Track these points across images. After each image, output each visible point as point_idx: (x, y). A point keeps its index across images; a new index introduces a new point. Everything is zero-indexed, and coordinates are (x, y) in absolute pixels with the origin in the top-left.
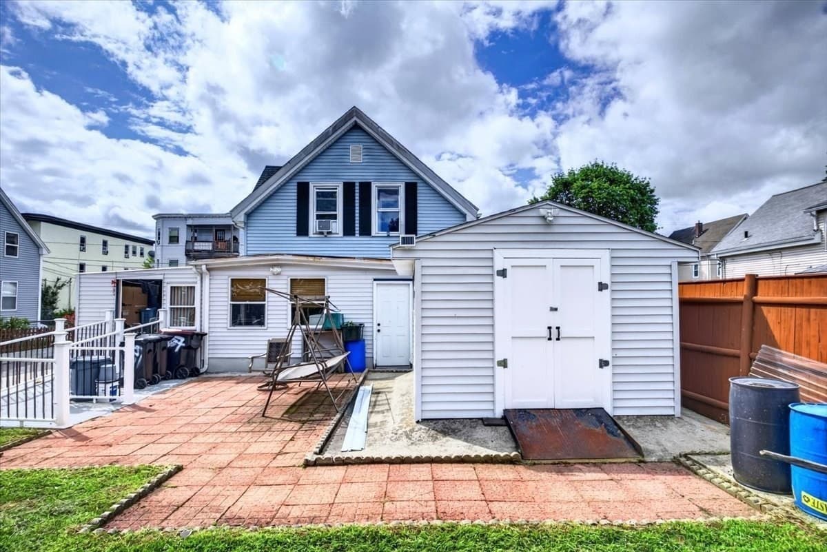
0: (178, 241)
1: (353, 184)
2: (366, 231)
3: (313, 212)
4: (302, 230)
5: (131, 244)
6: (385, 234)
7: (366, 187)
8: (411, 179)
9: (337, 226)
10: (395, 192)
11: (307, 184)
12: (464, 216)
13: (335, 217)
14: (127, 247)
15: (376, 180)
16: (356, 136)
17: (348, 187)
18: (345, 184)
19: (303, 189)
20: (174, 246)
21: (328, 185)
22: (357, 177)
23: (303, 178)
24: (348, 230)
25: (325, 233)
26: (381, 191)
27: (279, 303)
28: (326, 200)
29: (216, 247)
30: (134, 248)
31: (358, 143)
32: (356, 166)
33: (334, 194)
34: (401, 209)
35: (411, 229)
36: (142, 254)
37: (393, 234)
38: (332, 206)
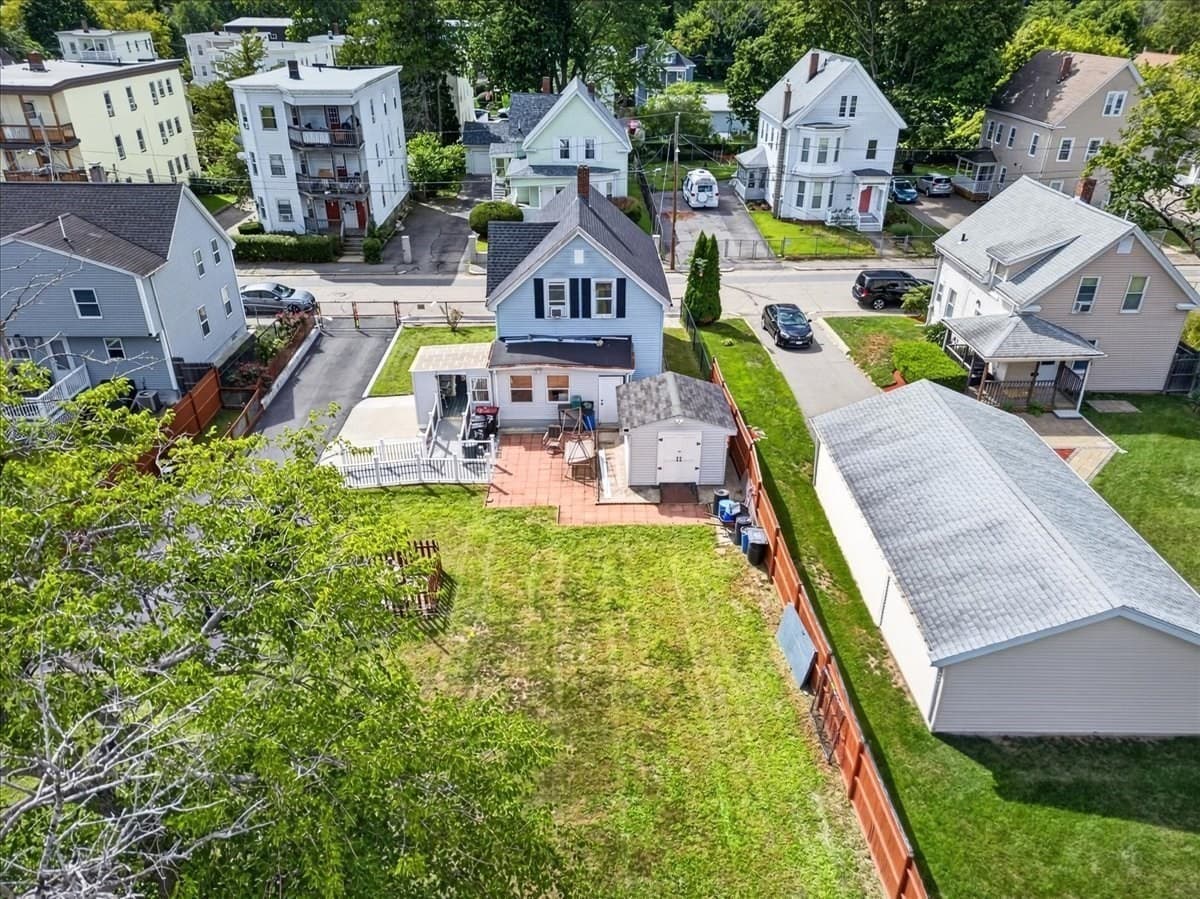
0: (275, 126)
1: (577, 280)
2: (587, 314)
3: (547, 300)
4: (540, 313)
5: (155, 77)
6: (600, 316)
7: (587, 282)
8: (622, 276)
9: (566, 309)
10: (609, 285)
11: (541, 280)
12: (660, 305)
13: (563, 304)
14: (152, 86)
15: (595, 277)
16: (578, 243)
17: (574, 282)
18: (571, 280)
19: (539, 284)
20: (271, 133)
21: (557, 281)
22: (580, 275)
23: (538, 276)
24: (574, 314)
25: (557, 315)
26: (599, 286)
27: (540, 389)
28: (557, 292)
29: (333, 137)
30: (160, 83)
31: (580, 248)
32: (578, 267)
33: (563, 287)
34: (614, 298)
35: (621, 313)
36: (170, 89)
37: (608, 316)
38: (561, 296)
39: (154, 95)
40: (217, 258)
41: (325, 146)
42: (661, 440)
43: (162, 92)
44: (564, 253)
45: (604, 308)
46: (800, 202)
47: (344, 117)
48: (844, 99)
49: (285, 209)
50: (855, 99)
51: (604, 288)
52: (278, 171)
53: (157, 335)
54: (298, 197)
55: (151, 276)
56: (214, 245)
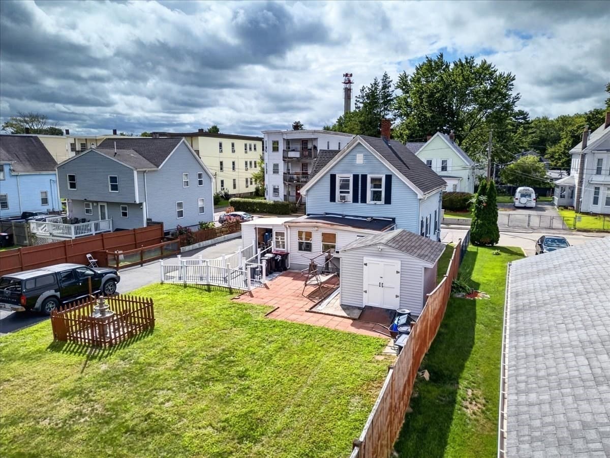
0: (278, 150)
1: (358, 175)
2: (364, 200)
3: (338, 190)
4: (333, 199)
5: (248, 142)
6: (373, 202)
7: (364, 177)
8: (389, 173)
9: (350, 197)
10: (380, 180)
11: (335, 175)
13: (348, 192)
14: (246, 145)
15: (370, 173)
16: (359, 149)
17: (356, 177)
18: (354, 175)
19: (333, 178)
20: (275, 153)
21: (345, 175)
22: (360, 172)
23: (333, 172)
24: (355, 200)
25: (344, 200)
26: (373, 180)
27: (317, 243)
28: (345, 184)
29: (302, 155)
30: (250, 145)
31: (361, 152)
32: (360, 166)
33: (348, 181)
34: (383, 189)
35: (388, 201)
36: (255, 149)
37: (378, 202)
38: (347, 186)
39: (246, 149)
40: (200, 183)
41: (297, 158)
42: (366, 264)
43: (250, 149)
44: (349, 157)
45: (376, 196)
46: (596, 201)
47: (310, 146)
49: (276, 190)
51: (376, 182)
52: (276, 171)
53: (141, 204)
54: (283, 185)
55: (144, 172)
56: (200, 176)
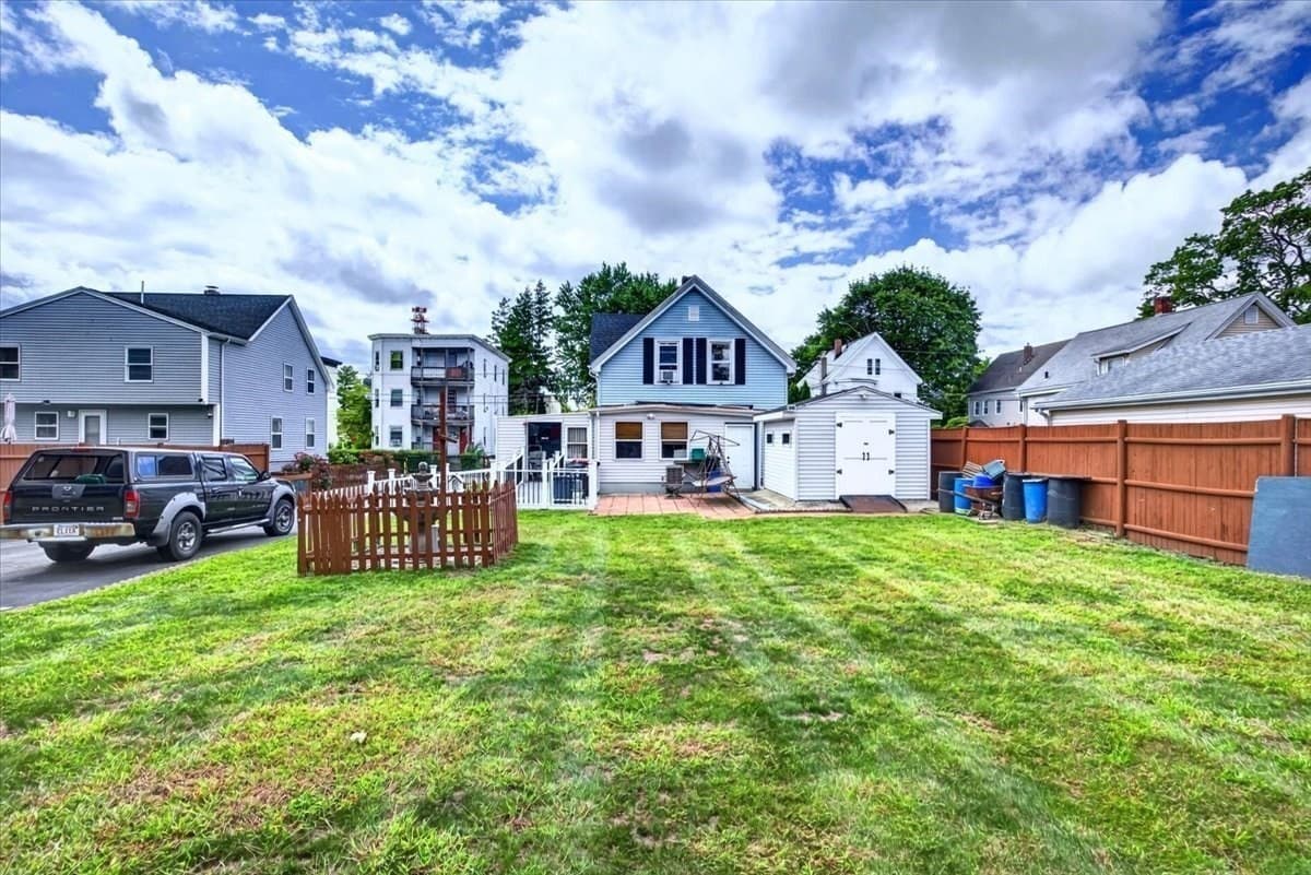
0: (401, 367)
1: (691, 340)
2: (702, 380)
3: (657, 363)
4: (648, 378)
6: (718, 382)
7: (702, 343)
8: (741, 336)
9: (678, 375)
10: (726, 347)
11: (652, 340)
12: (785, 367)
13: (675, 368)
15: (711, 337)
16: (696, 298)
17: (687, 343)
18: (684, 340)
19: (649, 344)
20: (396, 372)
21: (668, 340)
22: (695, 334)
23: (648, 335)
24: (687, 380)
25: (668, 380)
26: (714, 346)
28: (668, 354)
29: (447, 374)
31: (696, 304)
32: (693, 324)
33: (675, 349)
34: (732, 362)
35: (740, 379)
37: (724, 383)
38: (674, 358)
40: (311, 388)
41: (440, 380)
42: (840, 425)
44: (677, 310)
45: (720, 374)
48: (870, 361)
49: (396, 435)
50: (878, 361)
51: (721, 351)
52: (397, 402)
53: (210, 407)
54: (410, 425)
55: (222, 341)
56: (310, 372)
